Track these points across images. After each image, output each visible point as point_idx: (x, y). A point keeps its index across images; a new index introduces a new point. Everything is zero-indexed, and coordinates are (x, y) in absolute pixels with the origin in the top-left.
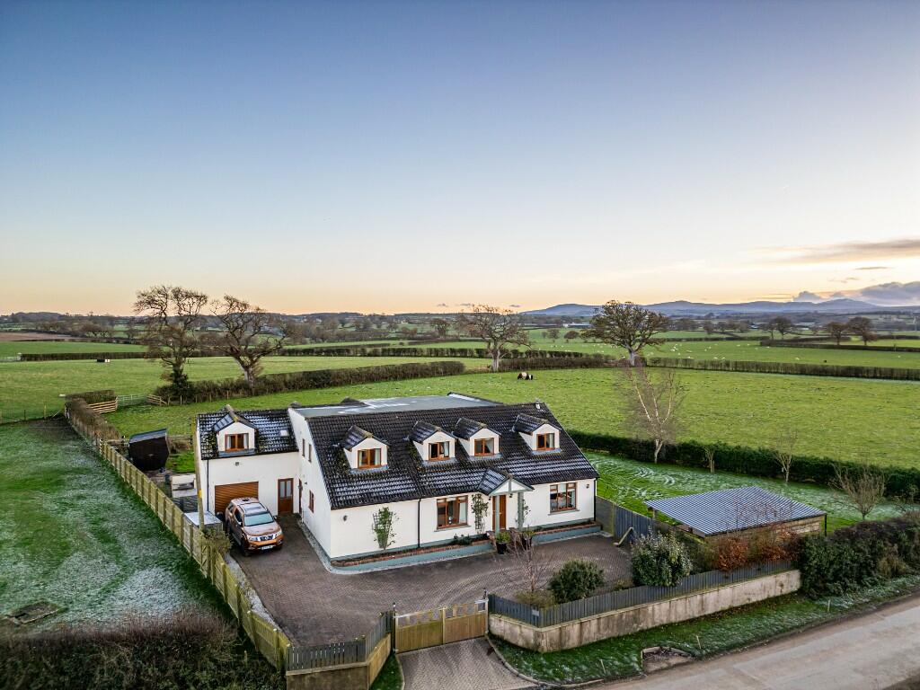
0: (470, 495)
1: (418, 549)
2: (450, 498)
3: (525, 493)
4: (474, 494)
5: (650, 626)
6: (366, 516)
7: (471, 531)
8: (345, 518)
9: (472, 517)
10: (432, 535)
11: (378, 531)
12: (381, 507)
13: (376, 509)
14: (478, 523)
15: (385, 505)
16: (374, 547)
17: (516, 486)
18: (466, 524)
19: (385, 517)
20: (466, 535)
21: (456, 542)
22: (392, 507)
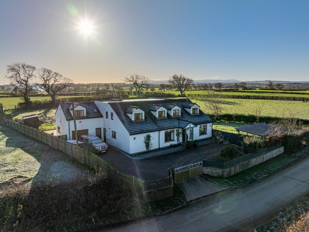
0: (175, 129)
1: (159, 149)
2: (169, 131)
3: (194, 128)
4: (177, 129)
5: (251, 166)
6: (141, 137)
7: (175, 142)
8: (135, 139)
9: (176, 137)
10: (163, 144)
11: (146, 143)
12: (146, 134)
13: (145, 135)
14: (178, 139)
15: (148, 133)
16: (144, 149)
17: (192, 126)
18: (174, 140)
19: (148, 137)
20: (174, 144)
21: (171, 146)
22: (151, 134)
